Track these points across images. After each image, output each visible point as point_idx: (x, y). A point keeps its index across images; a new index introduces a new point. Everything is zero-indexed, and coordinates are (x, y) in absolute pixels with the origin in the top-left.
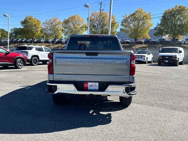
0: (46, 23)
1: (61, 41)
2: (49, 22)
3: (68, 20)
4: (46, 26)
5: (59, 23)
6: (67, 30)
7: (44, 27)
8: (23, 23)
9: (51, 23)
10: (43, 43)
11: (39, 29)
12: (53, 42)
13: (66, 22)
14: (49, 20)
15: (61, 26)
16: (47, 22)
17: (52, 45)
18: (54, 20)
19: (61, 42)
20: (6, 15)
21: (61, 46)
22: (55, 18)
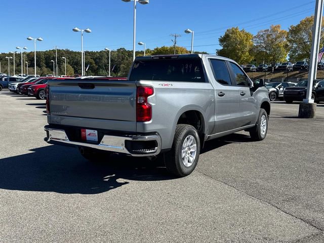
0: (258, 36)
1: (286, 67)
2: (264, 34)
3: (299, 26)
4: (259, 41)
5: (282, 33)
6: (295, 45)
7: (255, 45)
8: (222, 41)
9: (268, 36)
10: (254, 71)
11: (247, 49)
12: (270, 69)
13: (295, 31)
14: (265, 31)
15: (285, 40)
16: (262, 34)
17: (269, 74)
18: (274, 30)
19: (285, 69)
20: (189, 30)
21: (282, 75)
22: (274, 26)
